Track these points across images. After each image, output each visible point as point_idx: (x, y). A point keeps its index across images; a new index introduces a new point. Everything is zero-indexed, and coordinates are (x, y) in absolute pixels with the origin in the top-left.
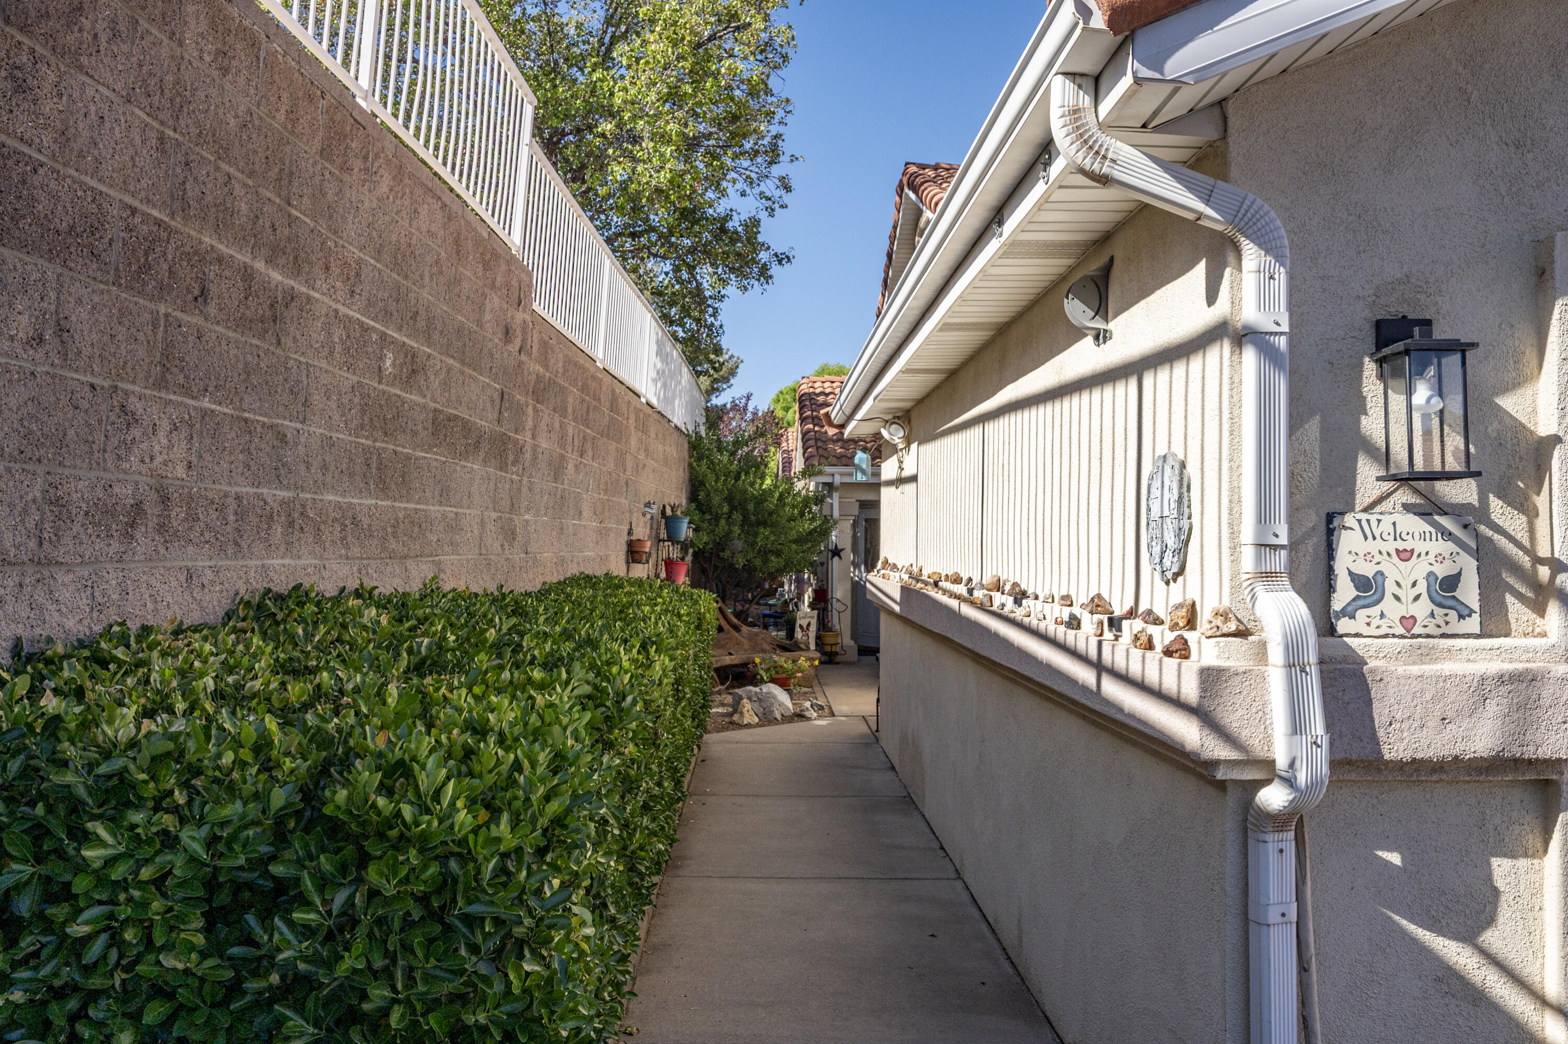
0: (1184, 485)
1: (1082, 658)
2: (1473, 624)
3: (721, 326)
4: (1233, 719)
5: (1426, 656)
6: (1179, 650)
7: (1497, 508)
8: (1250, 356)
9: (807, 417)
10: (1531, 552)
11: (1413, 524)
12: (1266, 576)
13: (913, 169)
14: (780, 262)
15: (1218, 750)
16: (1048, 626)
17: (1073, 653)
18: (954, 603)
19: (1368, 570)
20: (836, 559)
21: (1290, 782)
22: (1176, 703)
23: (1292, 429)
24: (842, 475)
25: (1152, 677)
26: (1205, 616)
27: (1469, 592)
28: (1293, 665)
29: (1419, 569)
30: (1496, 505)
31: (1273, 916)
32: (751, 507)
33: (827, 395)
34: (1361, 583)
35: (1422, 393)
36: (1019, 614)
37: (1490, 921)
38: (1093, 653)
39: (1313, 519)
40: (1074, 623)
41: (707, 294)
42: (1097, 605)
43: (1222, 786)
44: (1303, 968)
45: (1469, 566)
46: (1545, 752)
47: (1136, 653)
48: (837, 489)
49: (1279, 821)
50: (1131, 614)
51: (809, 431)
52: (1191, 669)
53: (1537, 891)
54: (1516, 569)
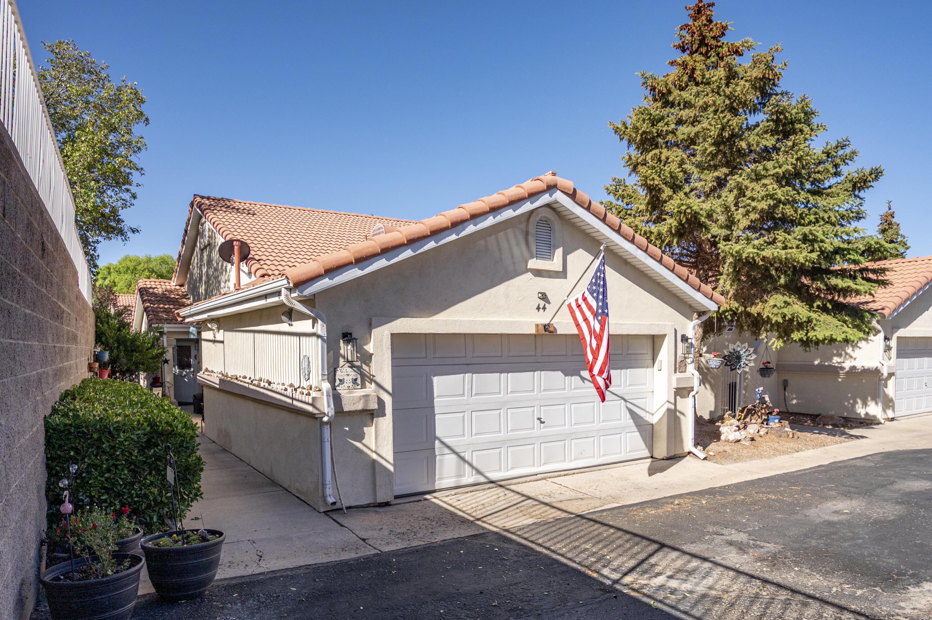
0: (309, 362)
1: (289, 397)
2: (360, 387)
3: (98, 256)
4: (318, 406)
5: (351, 393)
6: (309, 394)
7: (364, 366)
8: (320, 340)
9: (146, 300)
10: (370, 373)
11: (350, 369)
12: (323, 380)
13: (198, 199)
14: (133, 232)
15: (316, 411)
16: (279, 390)
17: (286, 396)
18: (247, 385)
19: (341, 378)
20: (166, 364)
21: (328, 416)
22: (308, 404)
23: (328, 353)
24: (168, 328)
25: (304, 400)
26: (313, 387)
27: (359, 381)
28: (328, 395)
29: (350, 378)
30: (363, 365)
31: (326, 440)
32: (129, 344)
33: (154, 288)
34: (340, 380)
35: (349, 347)
36: (270, 388)
37: (364, 438)
38: (291, 396)
39: (332, 369)
40: (286, 390)
41: (91, 240)
42: (291, 385)
43: (317, 418)
44: (331, 449)
45: (359, 377)
46: (371, 408)
47: (300, 395)
48: (165, 334)
49: (327, 423)
50: (299, 387)
51: (148, 307)
52: (310, 397)
53: (371, 433)
54: (367, 376)
